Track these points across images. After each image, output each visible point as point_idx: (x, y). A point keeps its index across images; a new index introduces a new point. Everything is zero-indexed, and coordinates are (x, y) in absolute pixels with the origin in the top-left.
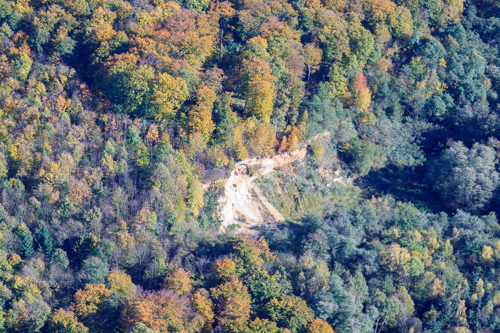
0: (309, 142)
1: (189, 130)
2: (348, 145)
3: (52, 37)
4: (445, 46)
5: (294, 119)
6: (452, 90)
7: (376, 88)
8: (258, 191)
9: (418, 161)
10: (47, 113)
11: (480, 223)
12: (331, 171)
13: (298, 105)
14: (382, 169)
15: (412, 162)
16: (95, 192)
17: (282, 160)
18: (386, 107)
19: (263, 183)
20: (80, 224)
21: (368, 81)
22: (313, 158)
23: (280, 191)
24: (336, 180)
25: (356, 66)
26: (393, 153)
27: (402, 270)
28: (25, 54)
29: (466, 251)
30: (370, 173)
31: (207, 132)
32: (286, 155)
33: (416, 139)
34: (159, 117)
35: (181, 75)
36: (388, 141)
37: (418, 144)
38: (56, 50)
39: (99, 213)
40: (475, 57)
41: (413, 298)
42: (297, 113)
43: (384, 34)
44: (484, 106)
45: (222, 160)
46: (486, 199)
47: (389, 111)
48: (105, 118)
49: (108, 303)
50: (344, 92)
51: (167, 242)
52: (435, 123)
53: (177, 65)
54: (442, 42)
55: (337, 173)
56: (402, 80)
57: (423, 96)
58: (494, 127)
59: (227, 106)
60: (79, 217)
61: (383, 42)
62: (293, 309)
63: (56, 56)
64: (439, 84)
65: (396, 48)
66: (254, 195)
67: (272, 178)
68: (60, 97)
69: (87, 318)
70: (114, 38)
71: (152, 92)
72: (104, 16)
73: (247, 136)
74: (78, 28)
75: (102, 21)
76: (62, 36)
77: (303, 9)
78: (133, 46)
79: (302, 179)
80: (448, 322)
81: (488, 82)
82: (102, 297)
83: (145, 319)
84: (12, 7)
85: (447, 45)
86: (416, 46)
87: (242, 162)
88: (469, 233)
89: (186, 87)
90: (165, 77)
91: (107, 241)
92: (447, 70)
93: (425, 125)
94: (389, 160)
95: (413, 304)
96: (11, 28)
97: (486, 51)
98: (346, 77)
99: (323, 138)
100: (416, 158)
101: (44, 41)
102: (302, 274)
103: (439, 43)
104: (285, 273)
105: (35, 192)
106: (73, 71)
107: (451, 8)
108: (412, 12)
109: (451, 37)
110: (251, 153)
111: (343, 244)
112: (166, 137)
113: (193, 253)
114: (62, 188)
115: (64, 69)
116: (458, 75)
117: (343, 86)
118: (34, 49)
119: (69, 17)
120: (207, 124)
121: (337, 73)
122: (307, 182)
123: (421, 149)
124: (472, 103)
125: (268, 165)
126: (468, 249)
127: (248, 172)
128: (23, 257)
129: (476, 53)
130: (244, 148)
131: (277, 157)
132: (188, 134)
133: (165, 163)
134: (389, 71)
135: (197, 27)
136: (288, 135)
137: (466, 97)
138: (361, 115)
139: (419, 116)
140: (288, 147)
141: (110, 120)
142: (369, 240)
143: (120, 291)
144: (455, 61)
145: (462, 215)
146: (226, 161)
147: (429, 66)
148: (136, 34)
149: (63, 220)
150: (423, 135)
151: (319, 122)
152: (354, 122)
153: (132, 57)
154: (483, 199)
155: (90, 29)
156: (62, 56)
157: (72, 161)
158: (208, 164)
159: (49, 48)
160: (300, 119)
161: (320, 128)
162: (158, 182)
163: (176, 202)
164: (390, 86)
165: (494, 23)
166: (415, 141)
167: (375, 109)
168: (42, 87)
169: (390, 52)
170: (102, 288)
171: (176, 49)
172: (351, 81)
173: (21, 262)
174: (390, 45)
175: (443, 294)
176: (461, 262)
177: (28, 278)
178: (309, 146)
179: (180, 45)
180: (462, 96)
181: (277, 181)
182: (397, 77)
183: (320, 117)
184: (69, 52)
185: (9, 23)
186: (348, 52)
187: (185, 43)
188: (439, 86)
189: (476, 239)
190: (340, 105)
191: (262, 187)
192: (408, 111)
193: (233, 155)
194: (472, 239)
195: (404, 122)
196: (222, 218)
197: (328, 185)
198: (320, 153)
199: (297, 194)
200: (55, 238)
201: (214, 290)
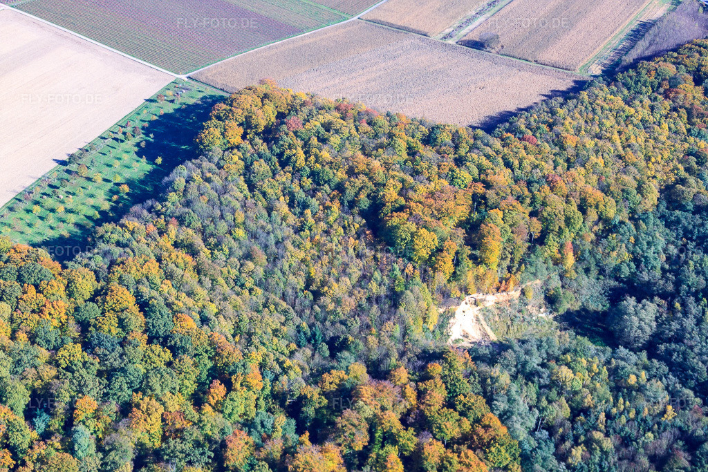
0: (524, 286)
1: (435, 270)
2: (553, 291)
3: (356, 196)
4: (636, 229)
5: (514, 269)
6: (636, 260)
7: (579, 252)
8: (481, 317)
9: (604, 308)
10: (340, 248)
11: (633, 358)
12: (537, 309)
13: (518, 260)
14: (577, 311)
15: (600, 308)
16: (360, 306)
17: (501, 297)
18: (585, 267)
19: (486, 312)
20: (344, 327)
21: (575, 248)
22: (525, 298)
23: (497, 318)
24: (540, 315)
25: (567, 236)
26: (587, 300)
27: (566, 385)
28: (336, 207)
29: (618, 377)
30: (567, 312)
31: (447, 272)
32: (505, 294)
33: (605, 292)
34: (416, 258)
35: (434, 231)
36: (584, 292)
37: (606, 296)
38: (356, 206)
39: (358, 321)
40: (656, 237)
41: (570, 406)
42: (517, 265)
43: (593, 215)
44: (658, 273)
45: (455, 292)
46: (644, 340)
47: (587, 271)
48: (379, 255)
49: (344, 385)
50: (556, 254)
51: (401, 347)
52: (620, 282)
53: (434, 224)
54: (635, 225)
55: (542, 310)
56: (600, 249)
57: (614, 262)
58: (661, 289)
59: (465, 256)
60: (343, 323)
61: (592, 220)
62: (473, 404)
63: (356, 210)
64: (627, 255)
65: (601, 226)
66: (478, 320)
67: (493, 309)
68: (351, 238)
69: (328, 393)
70: (396, 201)
71: (412, 241)
72: (394, 185)
73: (477, 278)
74: (374, 192)
75: (392, 189)
76: (363, 196)
77: (536, 192)
78: (407, 208)
79: (515, 312)
80: (591, 427)
81: (664, 257)
82: (342, 380)
83: (364, 399)
84: (334, 173)
85: (637, 227)
86: (615, 226)
87: (471, 296)
88: (622, 363)
89: (436, 240)
90: (423, 231)
91: (357, 341)
92: (635, 245)
93: (613, 283)
94: (583, 305)
95: (569, 410)
96: (330, 188)
97: (667, 234)
98: (559, 243)
99: (534, 285)
100: (604, 306)
101: (349, 199)
102: (489, 380)
103: (632, 226)
104: (477, 377)
105: (318, 302)
106: (364, 221)
107: (646, 201)
108: (617, 202)
109: (641, 222)
110: (479, 290)
111: (526, 363)
112: (417, 273)
113: (417, 356)
114: (338, 302)
115: (358, 219)
116: (642, 250)
117: (555, 250)
118: (342, 203)
119: (370, 184)
120: (448, 267)
121: (552, 240)
122: (518, 314)
123: (608, 299)
124: (649, 270)
125: (491, 300)
126: (620, 375)
127: (476, 303)
128: (299, 346)
129: (657, 235)
130: (473, 286)
131: (498, 294)
132: (434, 272)
133: (412, 291)
134: (592, 242)
135: (455, 198)
136: (507, 280)
137: (645, 266)
138: (566, 271)
139: (609, 276)
140: (506, 289)
141: (382, 258)
142: (549, 361)
143: (356, 377)
144: (641, 239)
145: (622, 351)
146: (458, 294)
147: (622, 241)
148: (411, 200)
149: (333, 323)
150: (610, 290)
151: (532, 273)
152: (560, 276)
153: (404, 215)
154: (641, 341)
155: (382, 194)
156: (360, 210)
157: (349, 283)
158: (445, 294)
159: (352, 204)
160: (518, 270)
161: (532, 277)
162: (404, 305)
163: (415, 320)
164: (590, 252)
165: (676, 215)
166: (604, 293)
167: (577, 268)
168: (341, 230)
169: (596, 228)
170: (343, 374)
171: (436, 213)
172: (562, 246)
173: (295, 350)
174: (596, 224)
175: (592, 406)
176: (613, 384)
177: (295, 361)
178: (522, 289)
179: (438, 210)
180: (643, 265)
181: (496, 312)
182: (597, 247)
183: (533, 270)
184: (365, 208)
185: (329, 185)
186: (563, 225)
187: (443, 209)
188: (627, 256)
189: (626, 369)
190: (551, 263)
191: (484, 314)
192: (602, 271)
193: (466, 290)
194: (623, 368)
195: (598, 279)
196: (450, 334)
197: (534, 318)
198: (530, 295)
199: (509, 323)
200: (324, 335)
201: (420, 384)
